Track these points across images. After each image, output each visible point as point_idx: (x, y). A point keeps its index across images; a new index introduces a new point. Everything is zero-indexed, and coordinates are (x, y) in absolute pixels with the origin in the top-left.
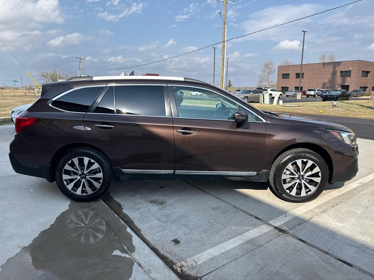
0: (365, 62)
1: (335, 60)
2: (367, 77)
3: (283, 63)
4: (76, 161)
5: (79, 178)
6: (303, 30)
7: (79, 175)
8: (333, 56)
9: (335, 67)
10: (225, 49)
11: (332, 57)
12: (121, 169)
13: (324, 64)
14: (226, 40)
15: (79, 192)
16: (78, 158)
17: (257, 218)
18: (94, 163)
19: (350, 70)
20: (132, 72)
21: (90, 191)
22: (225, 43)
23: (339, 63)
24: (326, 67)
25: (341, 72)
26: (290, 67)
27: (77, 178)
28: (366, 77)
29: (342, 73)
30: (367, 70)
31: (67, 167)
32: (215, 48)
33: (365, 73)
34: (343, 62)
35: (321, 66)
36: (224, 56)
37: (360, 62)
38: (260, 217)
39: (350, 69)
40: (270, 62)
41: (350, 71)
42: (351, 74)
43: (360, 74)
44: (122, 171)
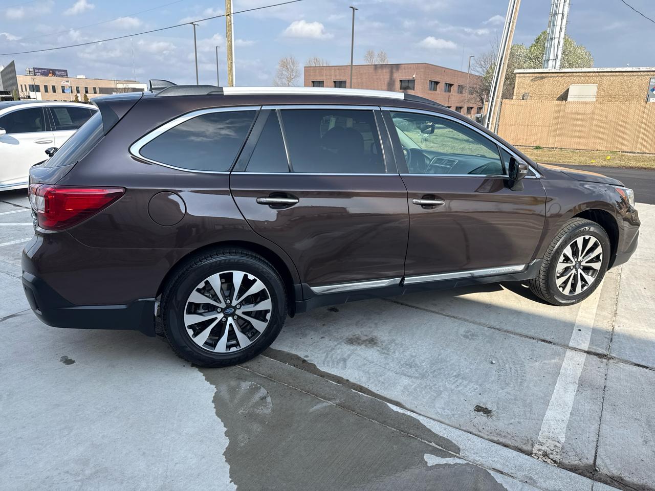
0: (433, 67)
1: (388, 61)
2: (436, 91)
3: (309, 61)
4: (215, 280)
5: (220, 316)
6: (352, 6)
7: (219, 310)
8: (385, 54)
9: (392, 73)
10: (231, 28)
11: (382, 56)
12: (309, 286)
13: (376, 67)
14: (232, 12)
15: (221, 347)
16: (220, 275)
17: (544, 341)
18: (255, 281)
19: (413, 78)
20: (12, 63)
21: (244, 341)
22: (232, 17)
23: (397, 66)
24: (379, 72)
25: (401, 81)
26: (323, 69)
27: (216, 318)
28: (434, 90)
29: (403, 84)
30: (436, 80)
31: (195, 297)
32: (194, 25)
33: (433, 83)
34: (404, 65)
35: (372, 70)
36: (231, 42)
37: (427, 67)
38: (548, 338)
39: (414, 76)
40: (291, 59)
41: (413, 81)
42: (414, 85)
43: (427, 85)
44: (312, 291)
